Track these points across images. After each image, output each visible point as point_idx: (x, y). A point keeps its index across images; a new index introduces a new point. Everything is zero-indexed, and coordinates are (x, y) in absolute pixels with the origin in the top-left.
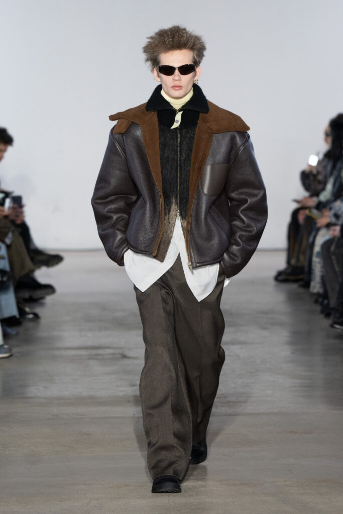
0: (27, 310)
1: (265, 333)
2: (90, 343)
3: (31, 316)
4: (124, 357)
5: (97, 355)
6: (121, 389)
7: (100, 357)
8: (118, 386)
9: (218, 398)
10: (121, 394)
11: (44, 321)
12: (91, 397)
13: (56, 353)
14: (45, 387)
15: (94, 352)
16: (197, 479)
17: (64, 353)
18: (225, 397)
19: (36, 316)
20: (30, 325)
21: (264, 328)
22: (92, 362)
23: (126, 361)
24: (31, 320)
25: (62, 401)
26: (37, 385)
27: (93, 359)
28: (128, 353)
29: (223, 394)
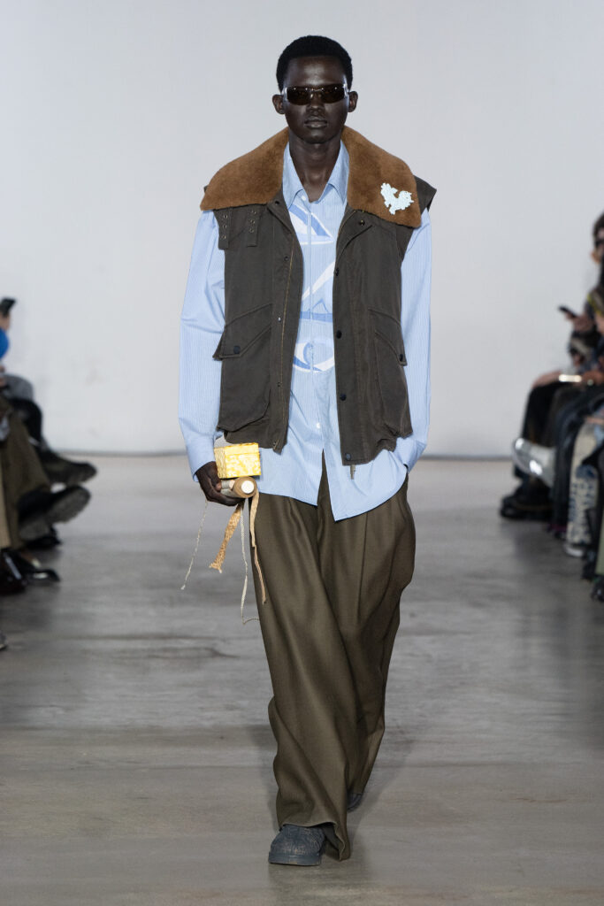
0: (36, 564)
1: (479, 614)
2: (153, 628)
3: (43, 576)
4: (215, 654)
5: (165, 650)
6: (209, 714)
7: (168, 654)
8: (202, 708)
9: (390, 733)
10: (207, 724)
11: (65, 585)
12: (152, 729)
13: (88, 645)
14: (67, 709)
15: (160, 644)
16: (346, 885)
17: (100, 645)
18: (402, 732)
19: (53, 576)
20: (41, 592)
21: (476, 605)
22: (153, 663)
23: (218, 663)
24: (43, 583)
25: (97, 735)
26: (52, 706)
27: (157, 657)
28: (222, 648)
29: (398, 727)
